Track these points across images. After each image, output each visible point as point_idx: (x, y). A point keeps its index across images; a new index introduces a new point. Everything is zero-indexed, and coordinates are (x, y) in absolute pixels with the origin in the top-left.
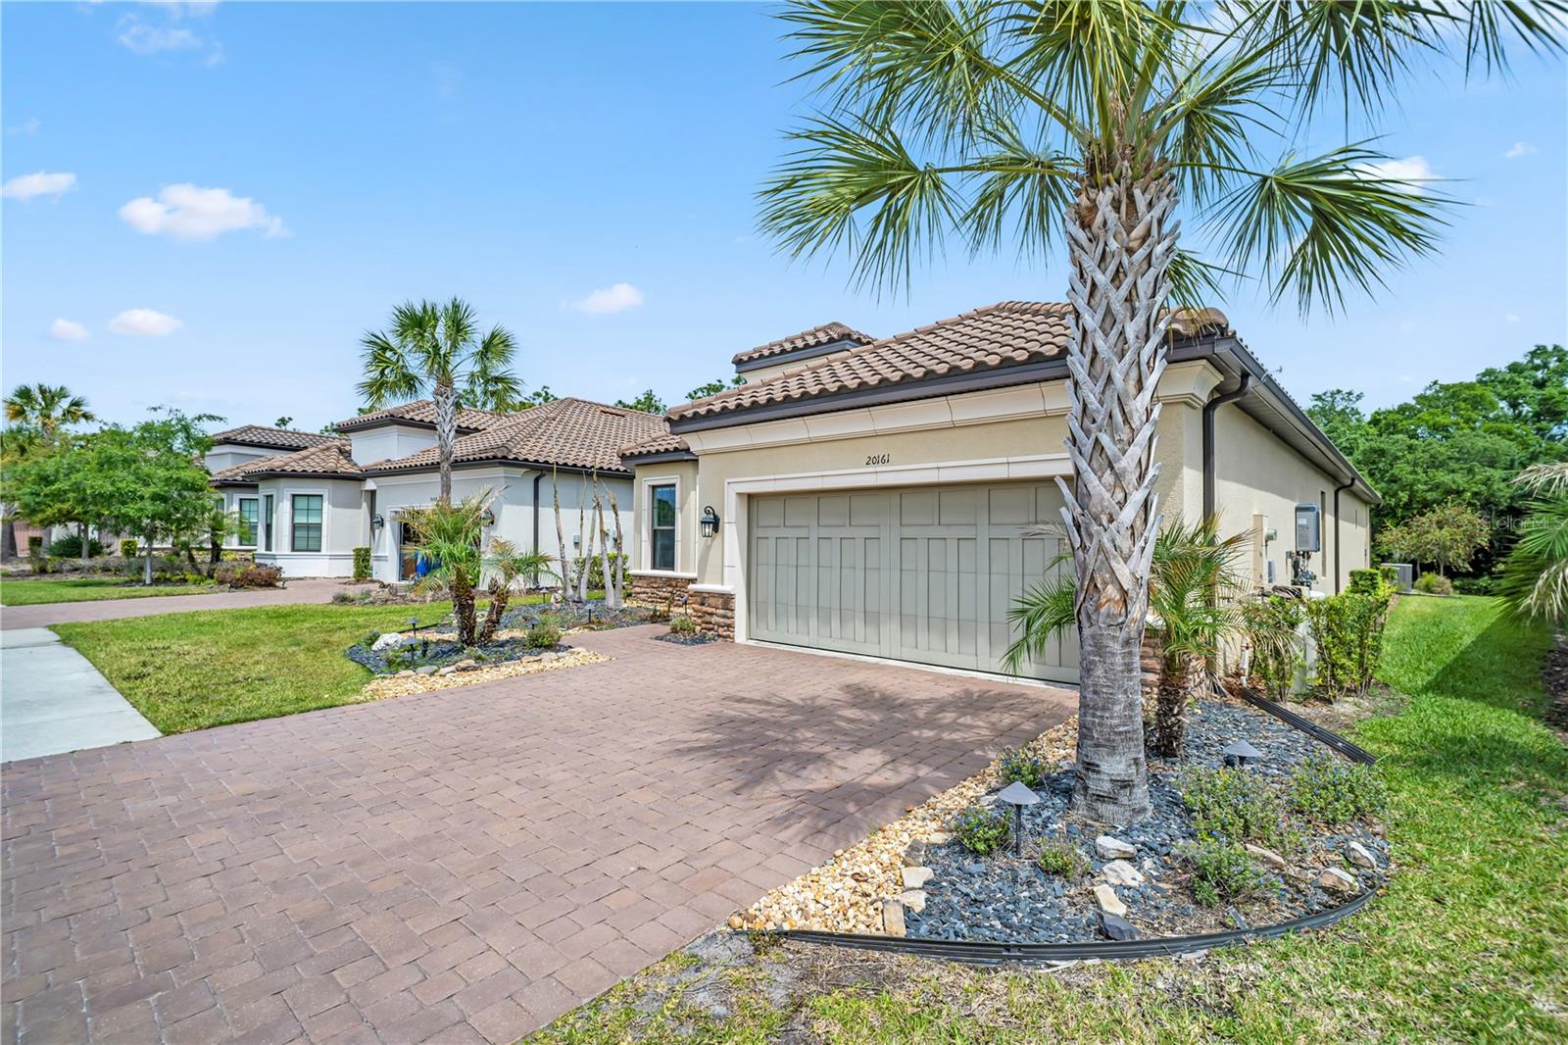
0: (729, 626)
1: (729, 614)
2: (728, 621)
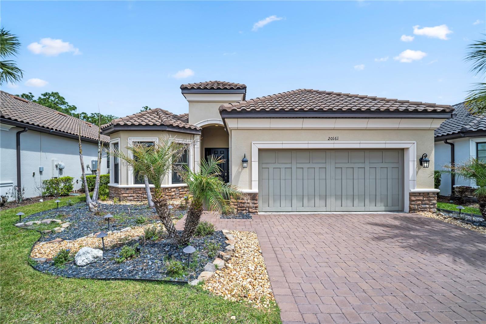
0: (256, 207)
1: (255, 202)
2: (256, 205)
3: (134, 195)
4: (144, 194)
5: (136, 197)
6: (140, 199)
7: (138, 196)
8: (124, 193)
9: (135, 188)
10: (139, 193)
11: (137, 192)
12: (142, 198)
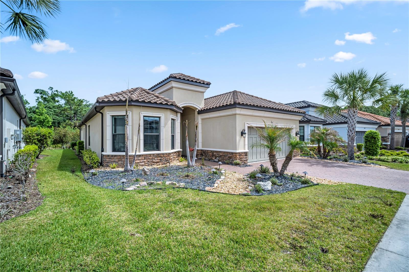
2: (247, 159)
3: (145, 161)
4: (153, 159)
5: (147, 162)
6: (150, 164)
7: (149, 162)
8: (137, 160)
9: (146, 155)
10: (149, 159)
11: (147, 158)
12: (151, 163)
